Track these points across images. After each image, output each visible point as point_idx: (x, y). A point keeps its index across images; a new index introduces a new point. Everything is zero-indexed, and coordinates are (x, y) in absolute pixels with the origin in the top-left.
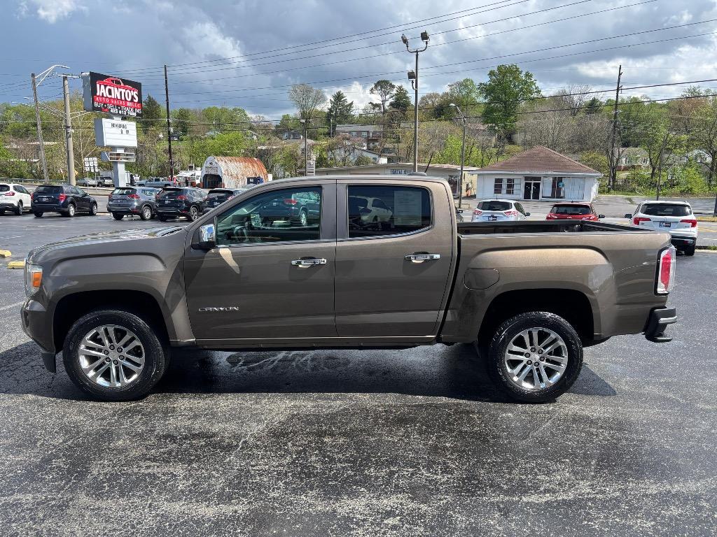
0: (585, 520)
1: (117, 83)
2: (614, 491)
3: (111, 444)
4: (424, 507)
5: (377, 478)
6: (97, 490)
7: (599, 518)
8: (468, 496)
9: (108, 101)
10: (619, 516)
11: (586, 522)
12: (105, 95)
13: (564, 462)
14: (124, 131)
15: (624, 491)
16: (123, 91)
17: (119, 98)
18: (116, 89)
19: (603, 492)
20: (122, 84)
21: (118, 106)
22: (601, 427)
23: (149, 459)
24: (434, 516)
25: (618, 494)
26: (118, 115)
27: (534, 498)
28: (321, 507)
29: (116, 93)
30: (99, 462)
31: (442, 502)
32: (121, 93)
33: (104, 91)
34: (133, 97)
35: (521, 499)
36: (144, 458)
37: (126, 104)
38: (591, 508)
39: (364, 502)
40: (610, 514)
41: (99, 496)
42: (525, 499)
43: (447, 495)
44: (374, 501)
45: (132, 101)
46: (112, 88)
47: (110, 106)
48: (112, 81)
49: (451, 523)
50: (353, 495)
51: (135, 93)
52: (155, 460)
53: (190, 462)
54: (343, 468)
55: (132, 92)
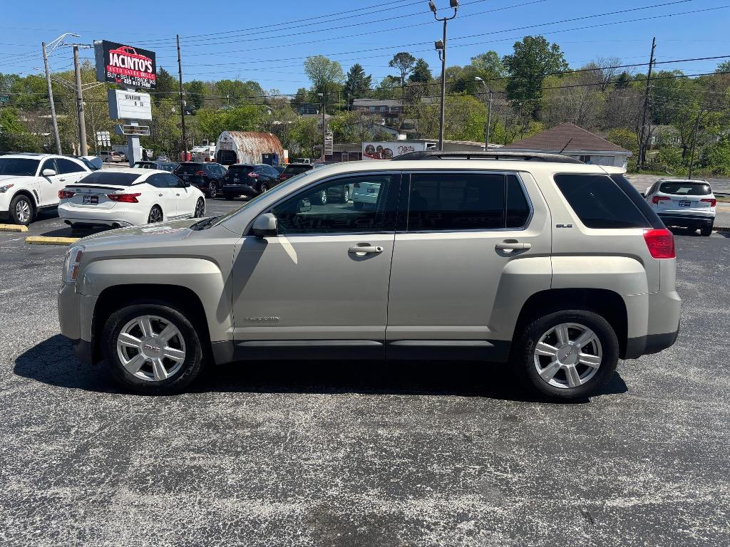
0: (679, 528)
1: (130, 52)
2: (705, 495)
3: (151, 433)
4: (499, 510)
5: (442, 475)
6: (140, 483)
7: (694, 525)
8: (545, 498)
9: (121, 71)
10: (716, 524)
11: (681, 530)
12: (118, 65)
13: (644, 462)
14: (138, 102)
15: (715, 495)
16: (137, 60)
17: (132, 68)
18: (129, 58)
19: (693, 496)
20: (136, 54)
21: (131, 77)
22: (678, 423)
23: (193, 450)
24: (512, 521)
25: (710, 498)
26: (131, 86)
27: (618, 502)
28: (385, 507)
29: (130, 62)
30: (140, 452)
31: (517, 504)
32: (134, 62)
33: (117, 61)
34: (146, 67)
35: (604, 503)
36: (187, 448)
37: (140, 74)
38: (683, 514)
39: (432, 502)
40: (706, 521)
41: (144, 491)
42: (609, 503)
43: (522, 496)
44: (443, 502)
45: (146, 71)
46: (126, 58)
47: (123, 77)
48: (125, 50)
49: (531, 529)
50: (420, 495)
51: (149, 63)
52: (199, 451)
53: (238, 454)
54: (403, 464)
55: (146, 61)
